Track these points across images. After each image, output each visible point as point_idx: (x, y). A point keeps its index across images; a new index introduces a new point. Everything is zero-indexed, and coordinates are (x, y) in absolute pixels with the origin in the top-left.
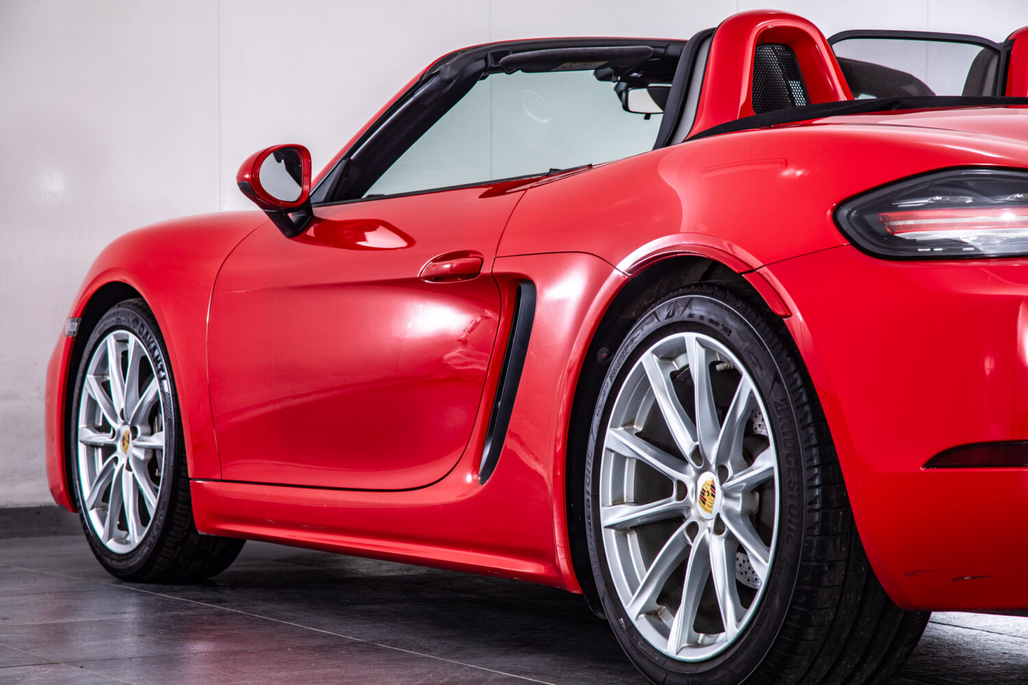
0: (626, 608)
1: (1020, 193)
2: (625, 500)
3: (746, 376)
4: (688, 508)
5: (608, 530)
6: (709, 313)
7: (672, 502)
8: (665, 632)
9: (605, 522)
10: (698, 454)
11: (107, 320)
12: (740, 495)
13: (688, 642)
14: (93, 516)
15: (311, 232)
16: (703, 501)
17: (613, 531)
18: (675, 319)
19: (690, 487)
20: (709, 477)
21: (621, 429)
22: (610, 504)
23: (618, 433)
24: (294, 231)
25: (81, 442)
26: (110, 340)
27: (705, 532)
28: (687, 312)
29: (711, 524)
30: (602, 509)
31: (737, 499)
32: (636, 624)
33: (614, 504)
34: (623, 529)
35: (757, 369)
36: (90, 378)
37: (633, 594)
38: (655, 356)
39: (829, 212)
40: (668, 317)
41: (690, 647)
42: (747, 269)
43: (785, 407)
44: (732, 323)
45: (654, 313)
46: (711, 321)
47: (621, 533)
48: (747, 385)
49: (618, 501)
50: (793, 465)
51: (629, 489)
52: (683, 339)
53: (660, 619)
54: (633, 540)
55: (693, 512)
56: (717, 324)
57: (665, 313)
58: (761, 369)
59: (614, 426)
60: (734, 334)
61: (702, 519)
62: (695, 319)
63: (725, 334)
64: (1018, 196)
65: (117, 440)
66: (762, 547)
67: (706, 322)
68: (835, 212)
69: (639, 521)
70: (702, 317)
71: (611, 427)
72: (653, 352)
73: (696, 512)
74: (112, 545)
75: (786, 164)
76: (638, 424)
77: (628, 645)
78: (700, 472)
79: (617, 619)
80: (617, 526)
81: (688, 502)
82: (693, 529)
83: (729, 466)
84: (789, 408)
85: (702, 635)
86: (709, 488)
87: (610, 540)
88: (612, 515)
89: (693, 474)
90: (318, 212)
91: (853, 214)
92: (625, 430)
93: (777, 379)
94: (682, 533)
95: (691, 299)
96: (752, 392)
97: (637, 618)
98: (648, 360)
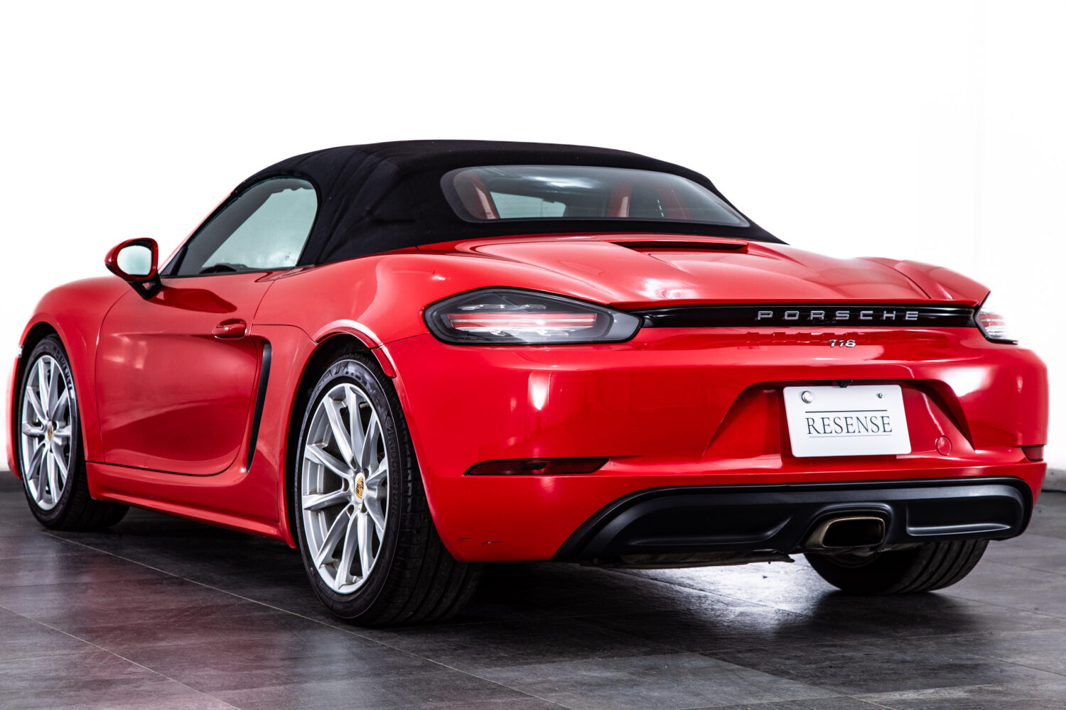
0: (314, 560)
1: (528, 304)
2: (318, 491)
3: (374, 412)
4: (350, 496)
5: (306, 511)
6: (356, 371)
7: (341, 491)
8: (334, 575)
9: (305, 505)
10: (354, 462)
11: (38, 349)
12: (376, 487)
13: (346, 581)
14: (31, 484)
15: (161, 296)
16: (358, 492)
17: (309, 512)
18: (339, 375)
19: (351, 483)
20: (361, 475)
21: (314, 445)
22: (308, 493)
23: (312, 448)
24: (149, 295)
25: (24, 433)
26: (40, 362)
27: (357, 512)
28: (345, 371)
29: (361, 506)
30: (303, 497)
31: (374, 490)
32: (320, 571)
33: (311, 493)
34: (316, 510)
35: (379, 408)
36: (29, 388)
37: (319, 550)
38: (330, 399)
39: (421, 313)
40: (336, 373)
41: (347, 585)
42: (374, 345)
43: (392, 431)
44: (367, 377)
45: (330, 371)
46: (357, 376)
47: (315, 513)
48: (374, 418)
49: (313, 492)
50: (396, 469)
51: (320, 484)
52: (343, 387)
53: (334, 568)
54: (322, 517)
55: (353, 498)
56: (359, 378)
57: (334, 371)
58: (381, 407)
59: (310, 443)
60: (368, 385)
61: (357, 503)
62: (349, 375)
63: (363, 385)
64: (527, 306)
65: (45, 431)
66: (382, 520)
67: (354, 377)
68: (424, 312)
69: (326, 504)
70: (352, 374)
71: (308, 444)
72: (330, 396)
73: (354, 499)
74: (42, 504)
75: (434, 273)
76: (325, 442)
77: (315, 584)
78: (356, 473)
79: (310, 568)
80: (312, 508)
81: (350, 492)
82: (351, 509)
83: (370, 469)
84: (394, 433)
85: (355, 577)
86: (361, 483)
87: (308, 517)
88: (309, 500)
89: (353, 474)
90: (165, 282)
91: (435, 314)
92: (317, 446)
93: (389, 414)
94: (345, 512)
95: (348, 362)
96: (377, 423)
97: (320, 567)
98: (327, 401)
